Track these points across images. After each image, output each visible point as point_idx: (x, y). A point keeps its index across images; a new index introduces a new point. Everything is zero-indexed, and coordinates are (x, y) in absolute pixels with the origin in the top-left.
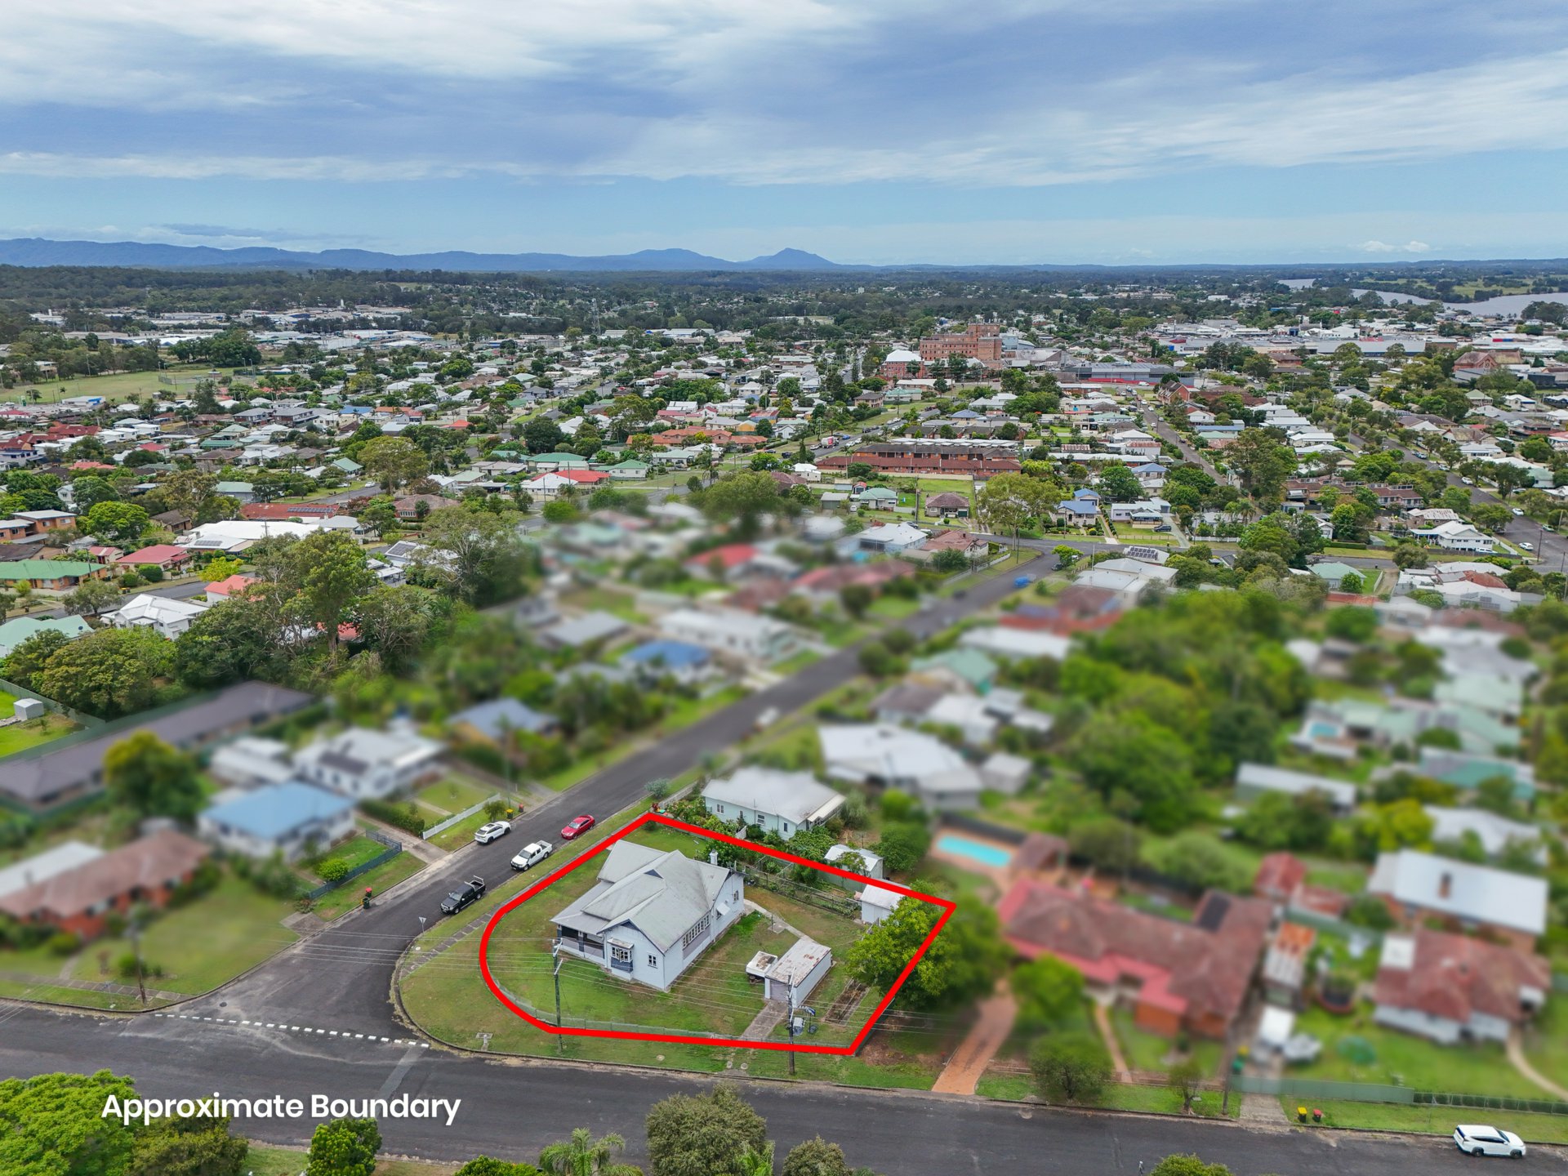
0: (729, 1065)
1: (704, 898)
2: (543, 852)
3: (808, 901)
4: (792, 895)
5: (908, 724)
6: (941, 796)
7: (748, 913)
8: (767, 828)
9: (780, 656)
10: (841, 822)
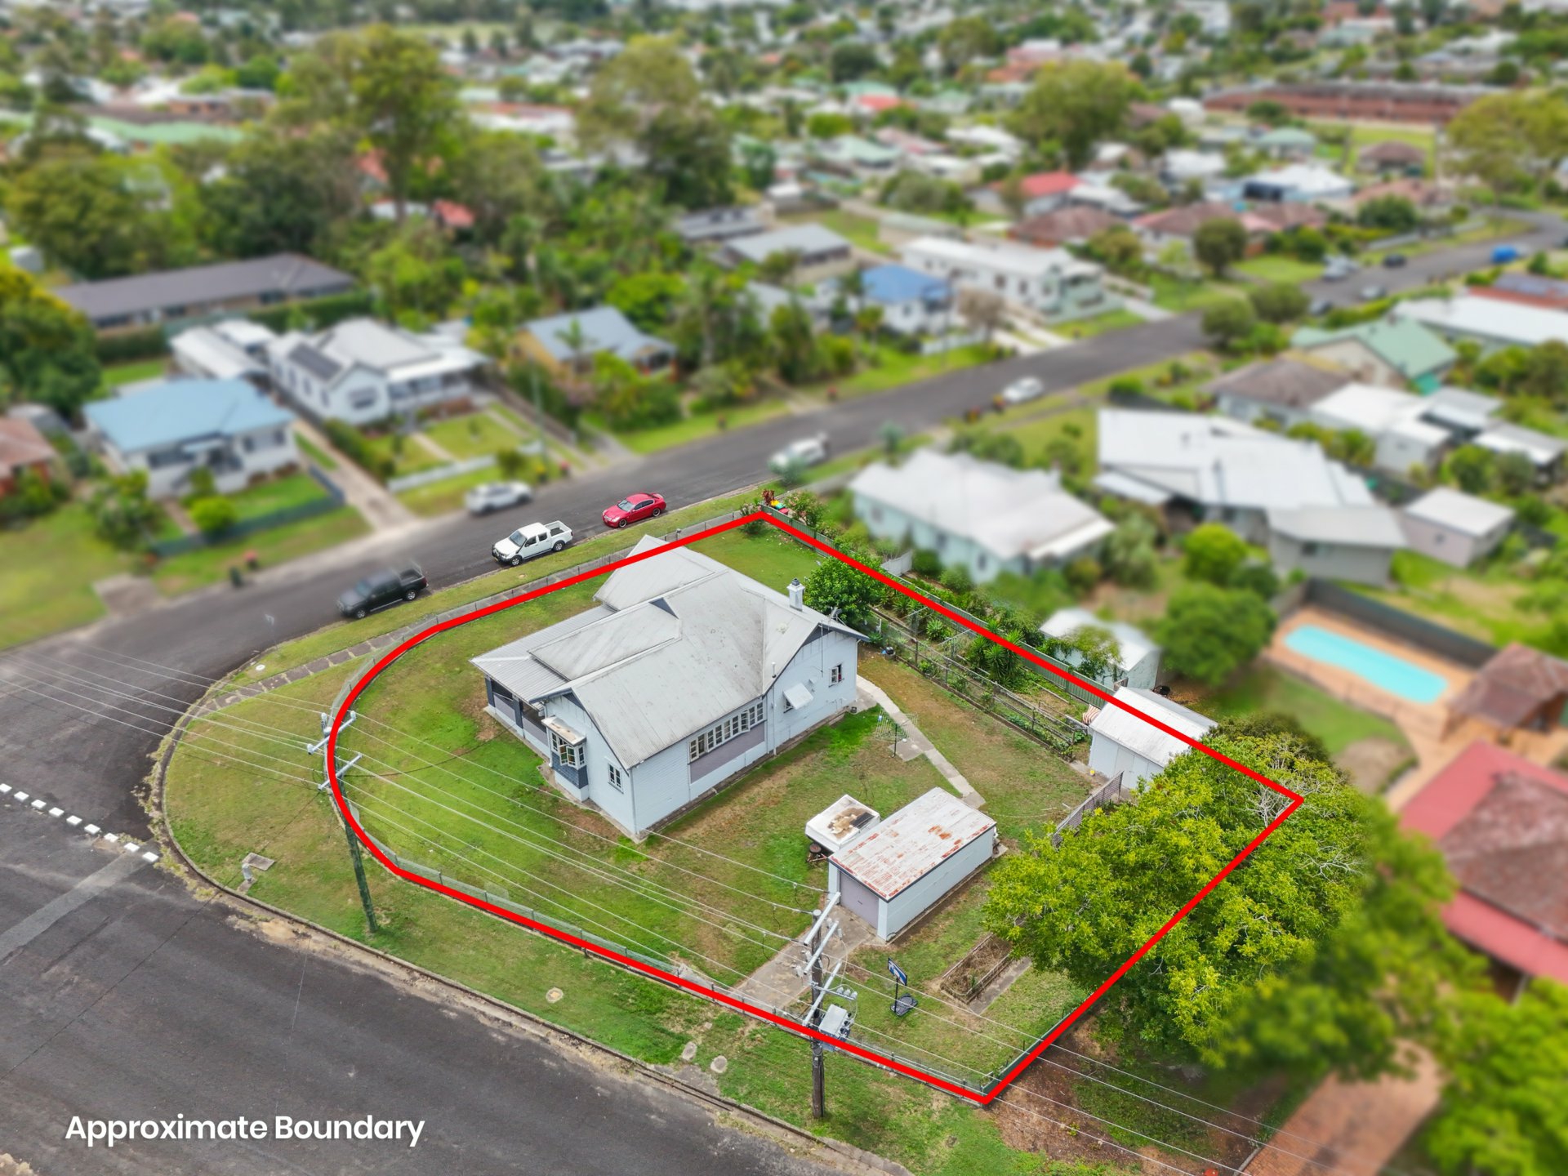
0: (688, 1053)
1: (758, 670)
2: (553, 540)
3: (987, 706)
4: (960, 688)
5: (1271, 423)
6: (1310, 548)
7: (861, 708)
8: (951, 558)
9: (1071, 311)
10: (1092, 567)
